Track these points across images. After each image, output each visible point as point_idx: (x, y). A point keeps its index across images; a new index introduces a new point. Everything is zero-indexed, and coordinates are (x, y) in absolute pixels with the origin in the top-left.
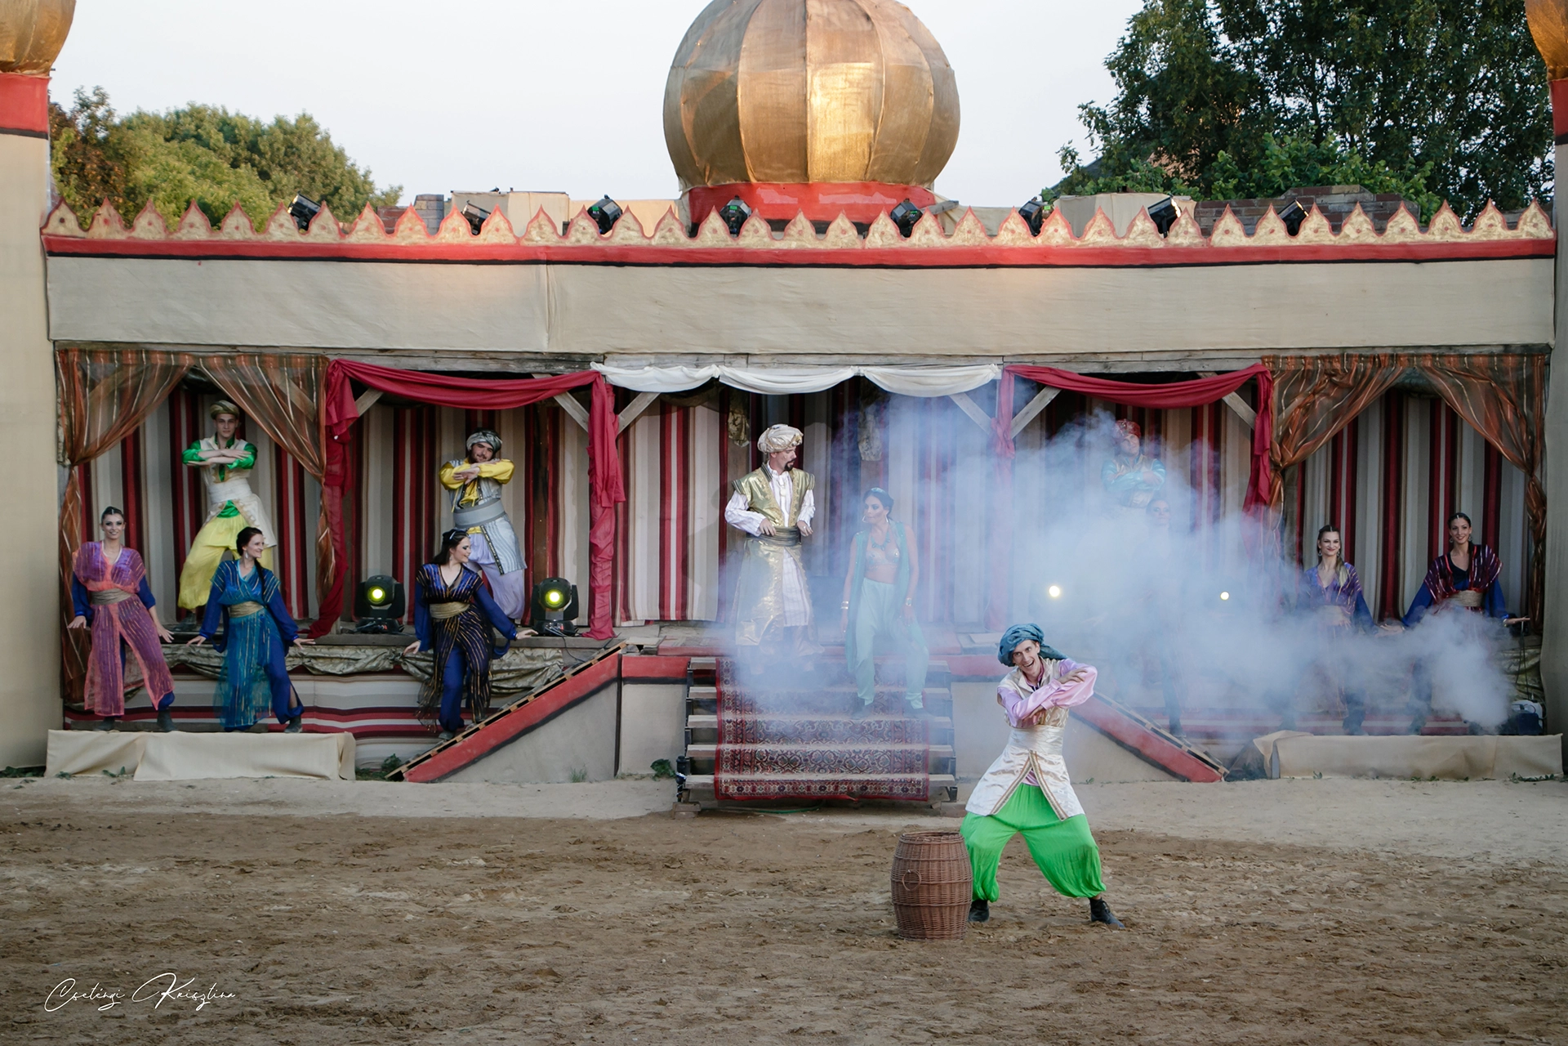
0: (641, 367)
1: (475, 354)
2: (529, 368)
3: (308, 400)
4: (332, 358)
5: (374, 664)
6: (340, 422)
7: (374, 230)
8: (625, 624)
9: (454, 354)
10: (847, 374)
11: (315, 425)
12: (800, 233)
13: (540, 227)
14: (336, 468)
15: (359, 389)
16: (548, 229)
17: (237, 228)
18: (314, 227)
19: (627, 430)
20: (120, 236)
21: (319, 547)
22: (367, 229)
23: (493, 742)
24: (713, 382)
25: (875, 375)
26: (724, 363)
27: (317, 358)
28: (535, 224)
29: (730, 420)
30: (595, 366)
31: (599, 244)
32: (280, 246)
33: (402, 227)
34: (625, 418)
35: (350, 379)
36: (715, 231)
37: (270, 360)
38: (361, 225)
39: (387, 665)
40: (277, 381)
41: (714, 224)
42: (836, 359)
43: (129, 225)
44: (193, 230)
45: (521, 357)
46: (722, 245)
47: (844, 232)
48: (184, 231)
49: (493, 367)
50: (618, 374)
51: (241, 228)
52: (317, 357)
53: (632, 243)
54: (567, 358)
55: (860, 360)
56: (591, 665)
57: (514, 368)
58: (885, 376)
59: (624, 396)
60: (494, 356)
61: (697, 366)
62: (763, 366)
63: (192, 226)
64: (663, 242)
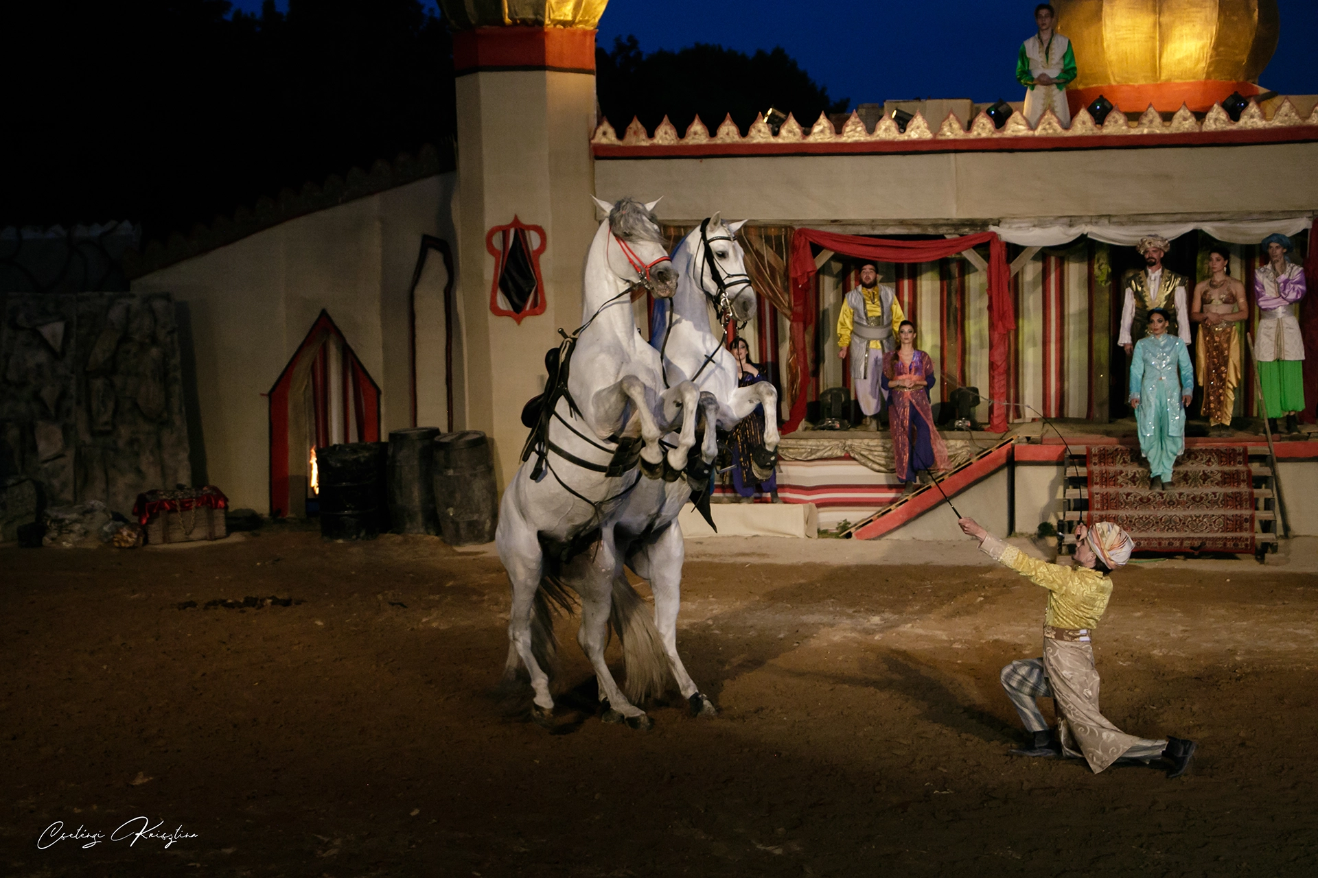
0: (1029, 227)
1: (902, 223)
2: (942, 231)
3: (779, 259)
4: (797, 228)
5: (830, 453)
6: (803, 274)
7: (827, 131)
8: (1016, 421)
9: (886, 223)
10: (1188, 228)
11: (786, 276)
12: (1151, 122)
13: (950, 125)
14: (799, 309)
15: (816, 250)
16: (956, 126)
17: (728, 134)
18: (783, 132)
19: (1017, 275)
20: (645, 143)
21: (789, 366)
22: (822, 132)
23: (918, 510)
24: (1083, 238)
25: (1208, 228)
26: (1091, 223)
27: (786, 227)
28: (947, 123)
29: (1096, 266)
30: (992, 229)
31: (997, 135)
32: (758, 145)
33: (848, 129)
34: (1014, 267)
35: (811, 243)
36: (1084, 123)
37: (753, 231)
38: (817, 129)
39: (839, 453)
40: (757, 246)
41: (1084, 115)
42: (1179, 217)
43: (651, 135)
44: (697, 137)
45: (936, 225)
46: (1090, 133)
47: (1185, 119)
48: (690, 138)
49: (916, 231)
50: (1008, 234)
51: (731, 134)
52: (788, 227)
53: (1020, 134)
54: (972, 223)
55: (1198, 217)
56: (991, 452)
57: (931, 231)
58: (1217, 229)
59: (1014, 250)
60: (916, 223)
61: (1071, 226)
62: (1121, 224)
63: (695, 133)
64: (1044, 133)
